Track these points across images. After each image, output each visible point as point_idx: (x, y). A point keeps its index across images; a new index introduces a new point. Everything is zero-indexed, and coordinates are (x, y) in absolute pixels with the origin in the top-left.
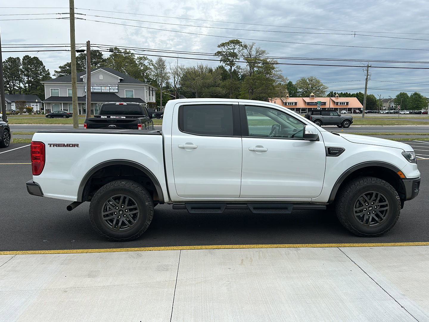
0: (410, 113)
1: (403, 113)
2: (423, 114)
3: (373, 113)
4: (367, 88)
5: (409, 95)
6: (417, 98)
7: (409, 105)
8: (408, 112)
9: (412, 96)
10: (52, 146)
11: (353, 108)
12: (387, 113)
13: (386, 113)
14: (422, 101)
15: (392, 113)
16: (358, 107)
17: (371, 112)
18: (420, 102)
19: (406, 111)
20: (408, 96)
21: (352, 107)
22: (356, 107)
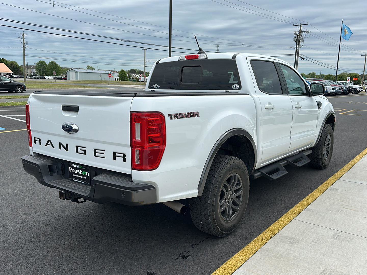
0: (53, 78)
1: (48, 78)
2: (64, 79)
3: (21, 78)
4: (25, 55)
5: (48, 64)
6: (54, 66)
7: (48, 72)
8: (52, 78)
9: (49, 64)
10: (173, 117)
11: (3, 73)
12: (35, 78)
13: (33, 78)
14: (58, 69)
15: (39, 79)
16: (7, 72)
17: (19, 77)
18: (57, 69)
19: (50, 76)
20: (46, 64)
21: (1, 72)
22: (5, 72)
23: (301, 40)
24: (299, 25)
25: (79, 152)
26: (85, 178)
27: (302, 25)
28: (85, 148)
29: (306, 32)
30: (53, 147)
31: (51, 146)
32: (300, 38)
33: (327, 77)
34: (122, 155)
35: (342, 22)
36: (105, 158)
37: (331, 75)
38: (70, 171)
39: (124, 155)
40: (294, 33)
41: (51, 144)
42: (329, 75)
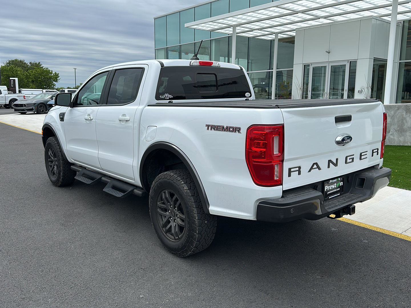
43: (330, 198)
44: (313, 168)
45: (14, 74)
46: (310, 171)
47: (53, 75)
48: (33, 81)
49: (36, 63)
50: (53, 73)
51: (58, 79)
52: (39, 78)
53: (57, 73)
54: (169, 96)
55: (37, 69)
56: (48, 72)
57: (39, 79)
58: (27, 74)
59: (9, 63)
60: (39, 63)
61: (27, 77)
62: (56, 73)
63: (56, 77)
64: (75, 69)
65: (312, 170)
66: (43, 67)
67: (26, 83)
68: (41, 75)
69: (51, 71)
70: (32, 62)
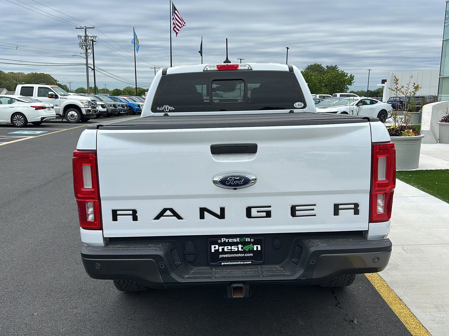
23: (88, 47)
24: (83, 28)
25: (252, 216)
26: (252, 255)
27: (86, 28)
28: (270, 207)
29: (93, 37)
30: (179, 218)
31: (175, 218)
32: (87, 44)
33: (114, 92)
34: (353, 206)
35: (134, 29)
36: (315, 215)
37: (119, 90)
38: (213, 251)
39: (356, 205)
40: (79, 38)
41: (171, 214)
42: (116, 90)
43: (222, 264)
44: (164, 215)
45: (308, 79)
46: (157, 218)
47: (347, 77)
48: (326, 86)
49: (333, 66)
50: (348, 76)
51: (353, 82)
52: (333, 81)
53: (353, 75)
54: (169, 107)
55: (332, 72)
56: (343, 75)
57: (332, 83)
58: (320, 79)
59: (308, 68)
60: (336, 66)
61: (320, 82)
62: (351, 75)
63: (350, 80)
64: (369, 70)
65: (162, 218)
66: (338, 70)
67: (319, 88)
68: (335, 78)
69: (346, 74)
70: (329, 66)
